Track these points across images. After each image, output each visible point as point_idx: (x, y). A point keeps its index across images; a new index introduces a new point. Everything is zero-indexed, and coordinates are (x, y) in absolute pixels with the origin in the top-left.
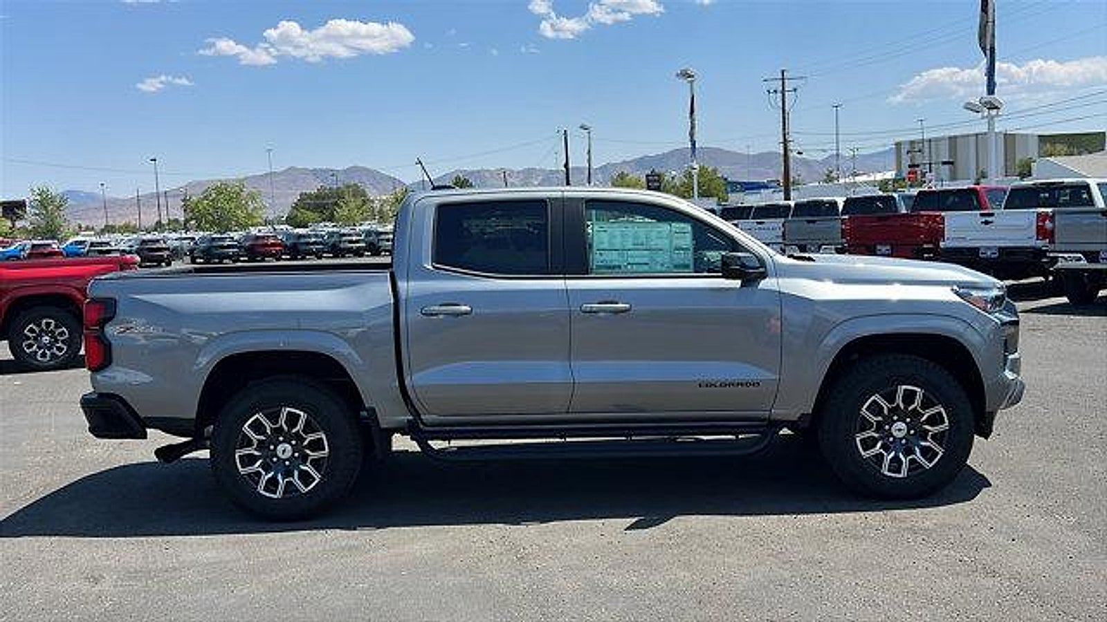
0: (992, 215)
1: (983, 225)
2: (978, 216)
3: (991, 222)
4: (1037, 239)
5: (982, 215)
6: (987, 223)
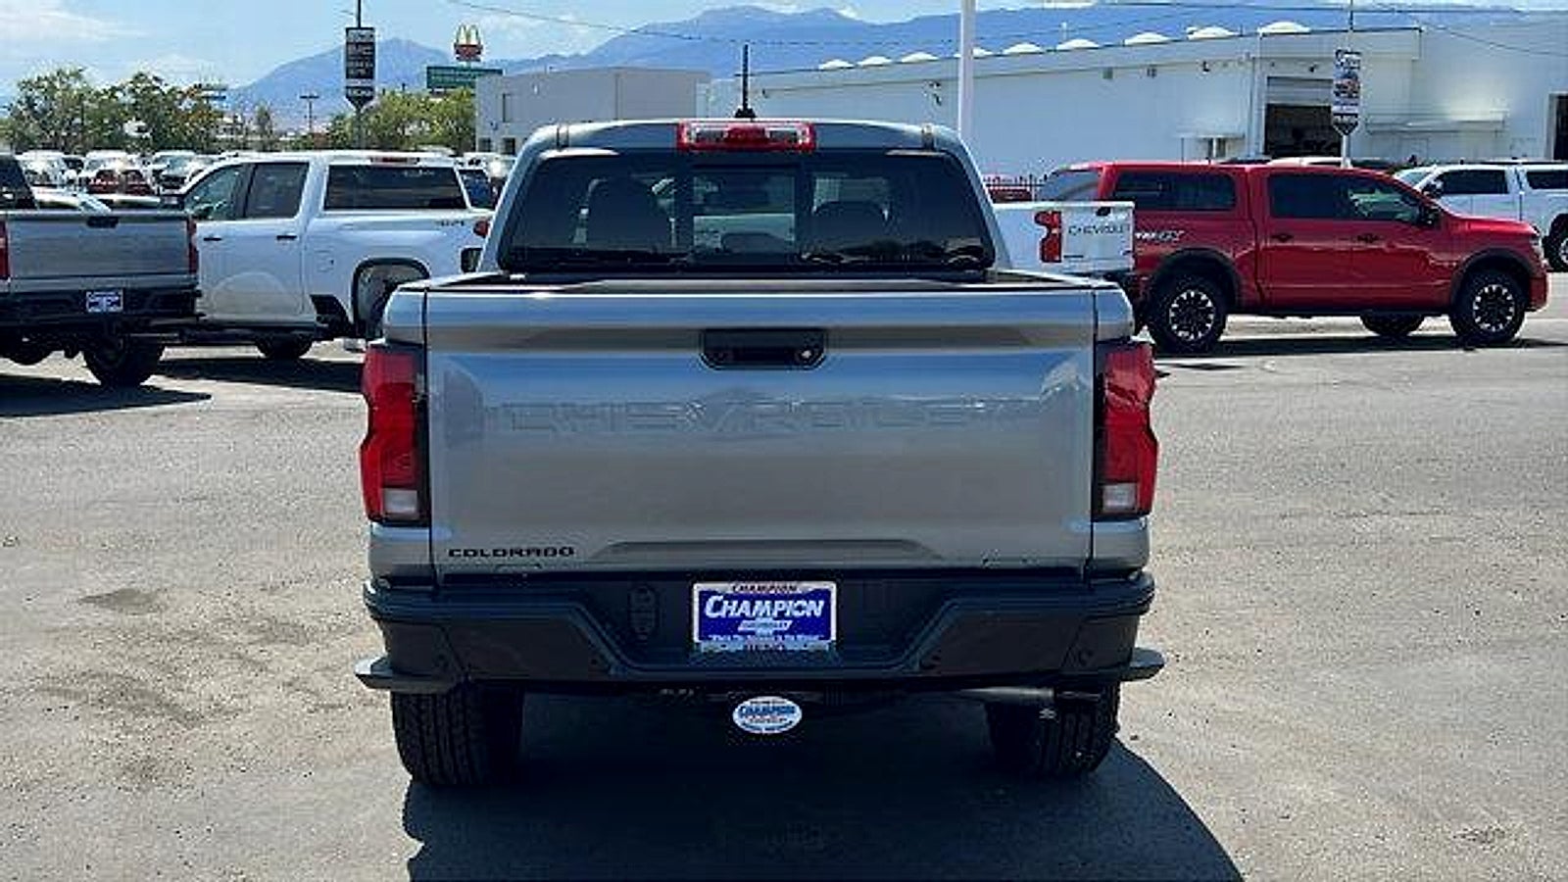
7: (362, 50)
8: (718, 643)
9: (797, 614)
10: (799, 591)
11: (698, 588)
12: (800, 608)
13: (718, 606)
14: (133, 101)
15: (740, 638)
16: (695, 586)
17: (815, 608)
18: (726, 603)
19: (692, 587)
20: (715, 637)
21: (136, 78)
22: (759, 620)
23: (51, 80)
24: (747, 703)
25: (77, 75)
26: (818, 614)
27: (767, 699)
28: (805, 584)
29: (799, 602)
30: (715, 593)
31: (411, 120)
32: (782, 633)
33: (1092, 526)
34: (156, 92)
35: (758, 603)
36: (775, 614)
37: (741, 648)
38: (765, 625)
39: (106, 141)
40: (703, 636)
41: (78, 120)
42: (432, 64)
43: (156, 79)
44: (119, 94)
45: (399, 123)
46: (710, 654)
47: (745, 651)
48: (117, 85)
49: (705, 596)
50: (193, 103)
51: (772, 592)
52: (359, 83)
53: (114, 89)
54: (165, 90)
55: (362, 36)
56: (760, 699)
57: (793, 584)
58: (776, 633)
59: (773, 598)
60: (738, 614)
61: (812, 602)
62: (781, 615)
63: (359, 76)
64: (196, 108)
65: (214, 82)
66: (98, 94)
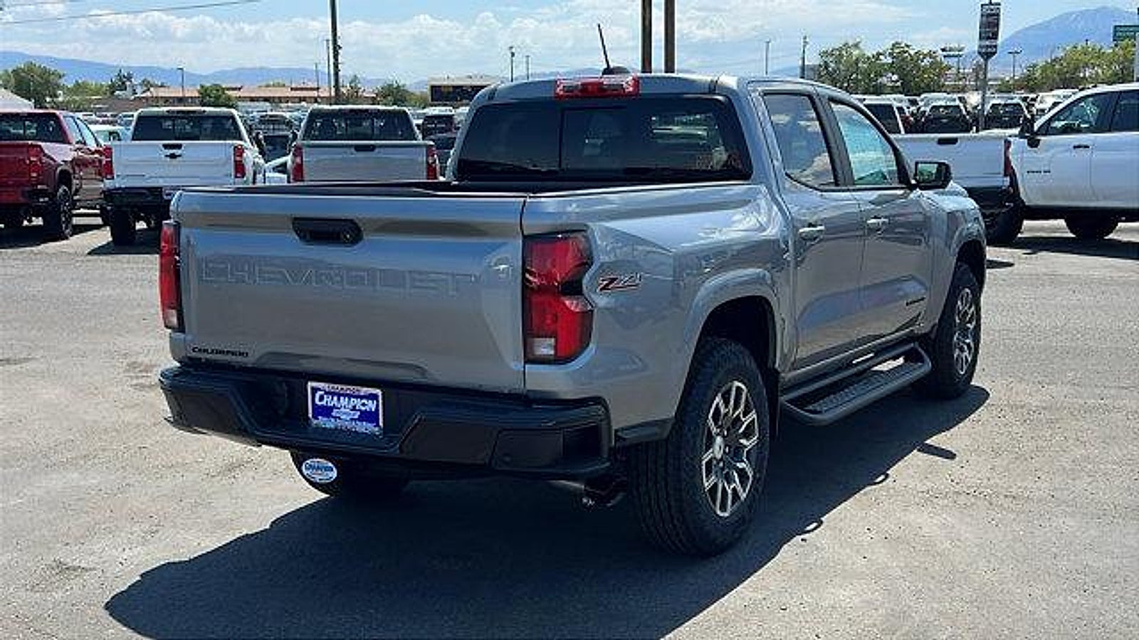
0: (179, 146)
1: (168, 159)
2: (161, 146)
3: (179, 156)
4: (236, 177)
5: (166, 146)
6: (173, 156)
7: (991, 19)
8: (322, 421)
9: (363, 408)
10: (362, 394)
11: (310, 384)
12: (364, 405)
13: (321, 398)
14: (890, 61)
15: (333, 420)
16: (309, 383)
17: (371, 405)
18: (325, 396)
19: (307, 383)
20: (320, 417)
21: (893, 45)
22: (342, 410)
23: (840, 49)
24: (308, 462)
25: (856, 46)
26: (373, 410)
27: (318, 460)
28: (365, 389)
29: (363, 401)
30: (320, 390)
31: (1086, 65)
32: (355, 420)
33: (524, 367)
34: (907, 54)
35: (342, 398)
36: (350, 406)
37: (333, 426)
38: (345, 413)
39: (871, 89)
40: (315, 417)
41: (854, 76)
42: (1118, 24)
43: (908, 46)
44: (881, 57)
45: (1077, 69)
46: (317, 428)
47: (336, 429)
48: (881, 51)
49: (315, 390)
50: (931, 60)
51: (348, 392)
52: (987, 43)
53: (879, 54)
54: (912, 52)
55: (992, 10)
56: (315, 460)
57: (359, 388)
58: (352, 419)
59: (350, 396)
60: (332, 405)
61: (370, 401)
62: (354, 408)
63: (988, 38)
64: (932, 64)
65: (953, 45)
66: (869, 58)
